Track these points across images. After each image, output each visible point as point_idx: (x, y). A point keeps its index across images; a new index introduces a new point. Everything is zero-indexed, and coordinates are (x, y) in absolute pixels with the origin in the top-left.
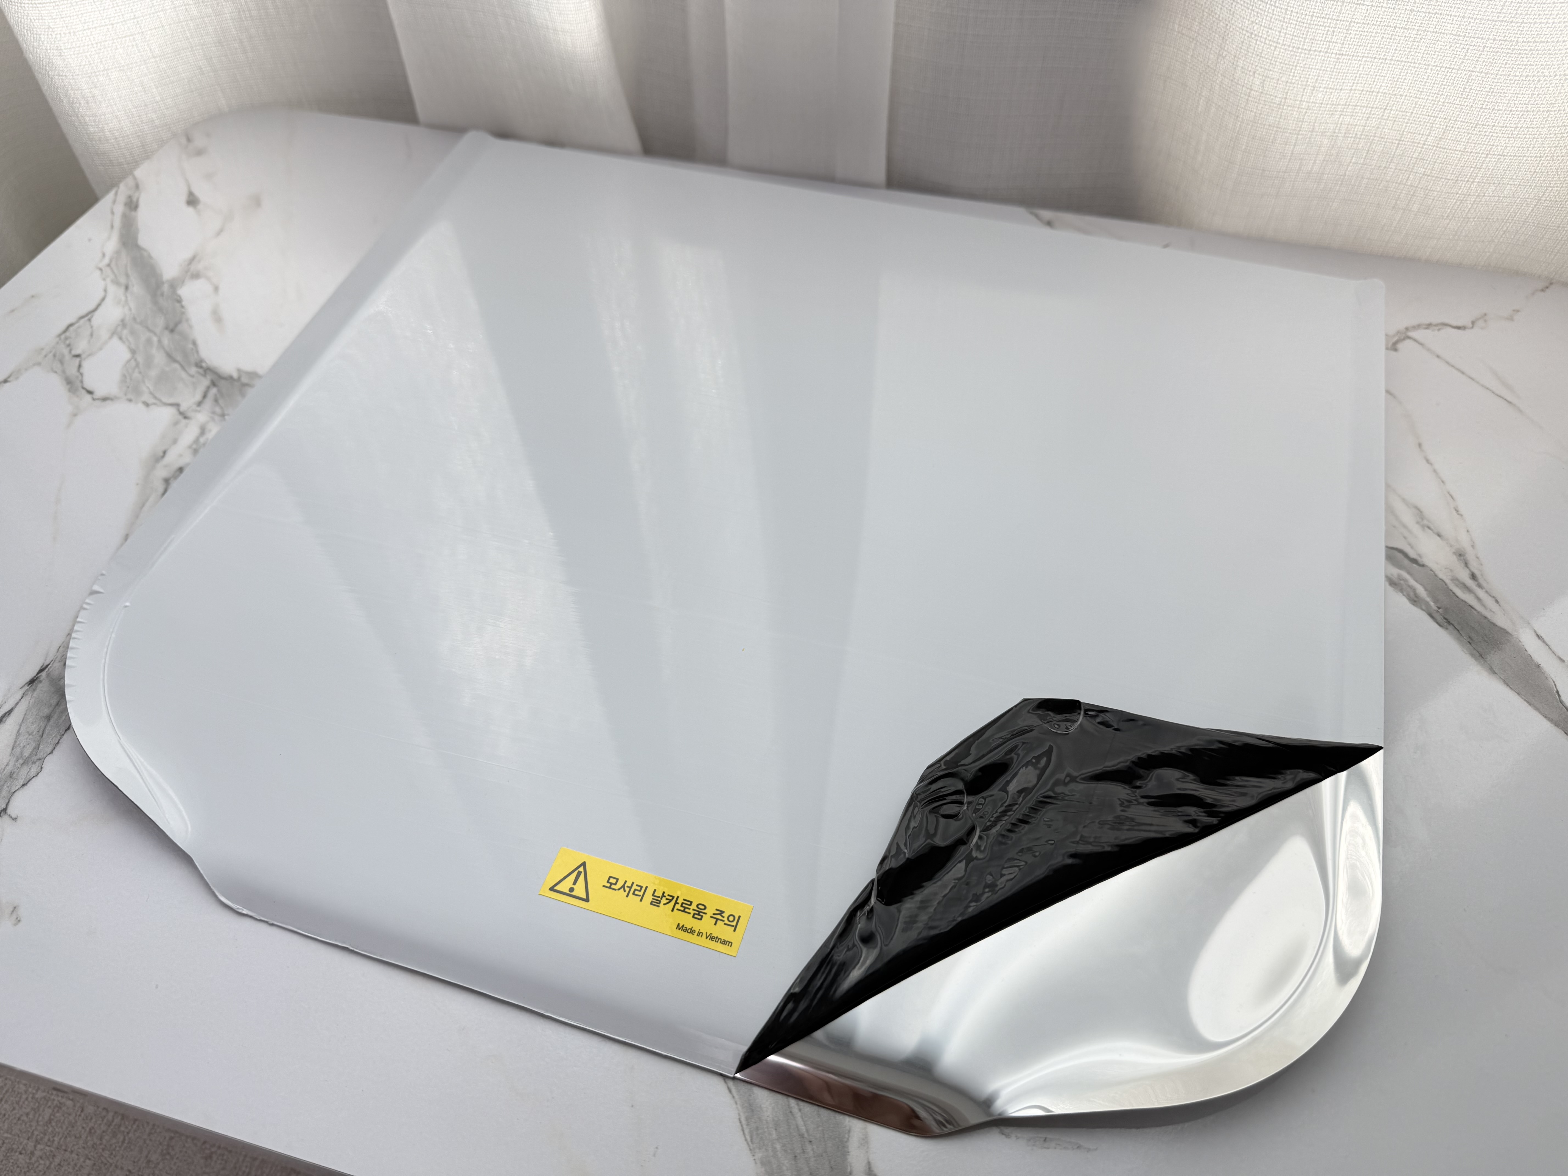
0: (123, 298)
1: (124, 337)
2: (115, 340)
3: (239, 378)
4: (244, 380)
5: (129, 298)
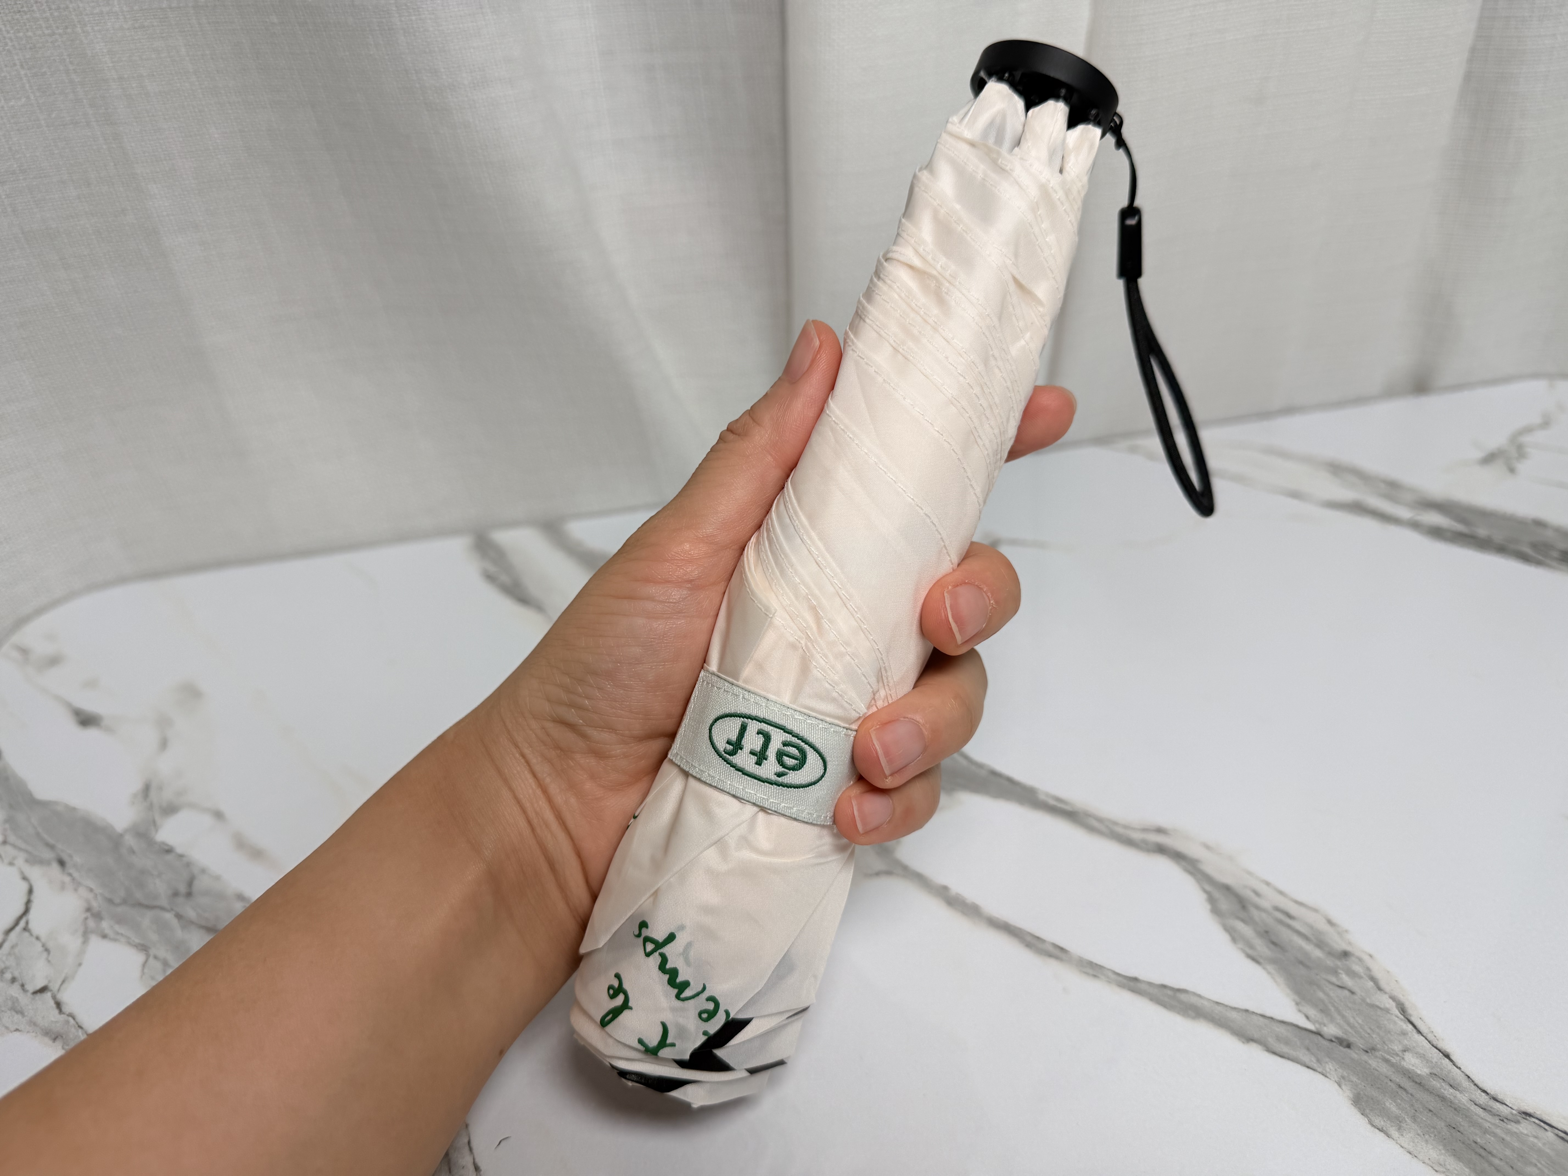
0: (67, 879)
1: (108, 931)
2: (95, 941)
5: (76, 875)
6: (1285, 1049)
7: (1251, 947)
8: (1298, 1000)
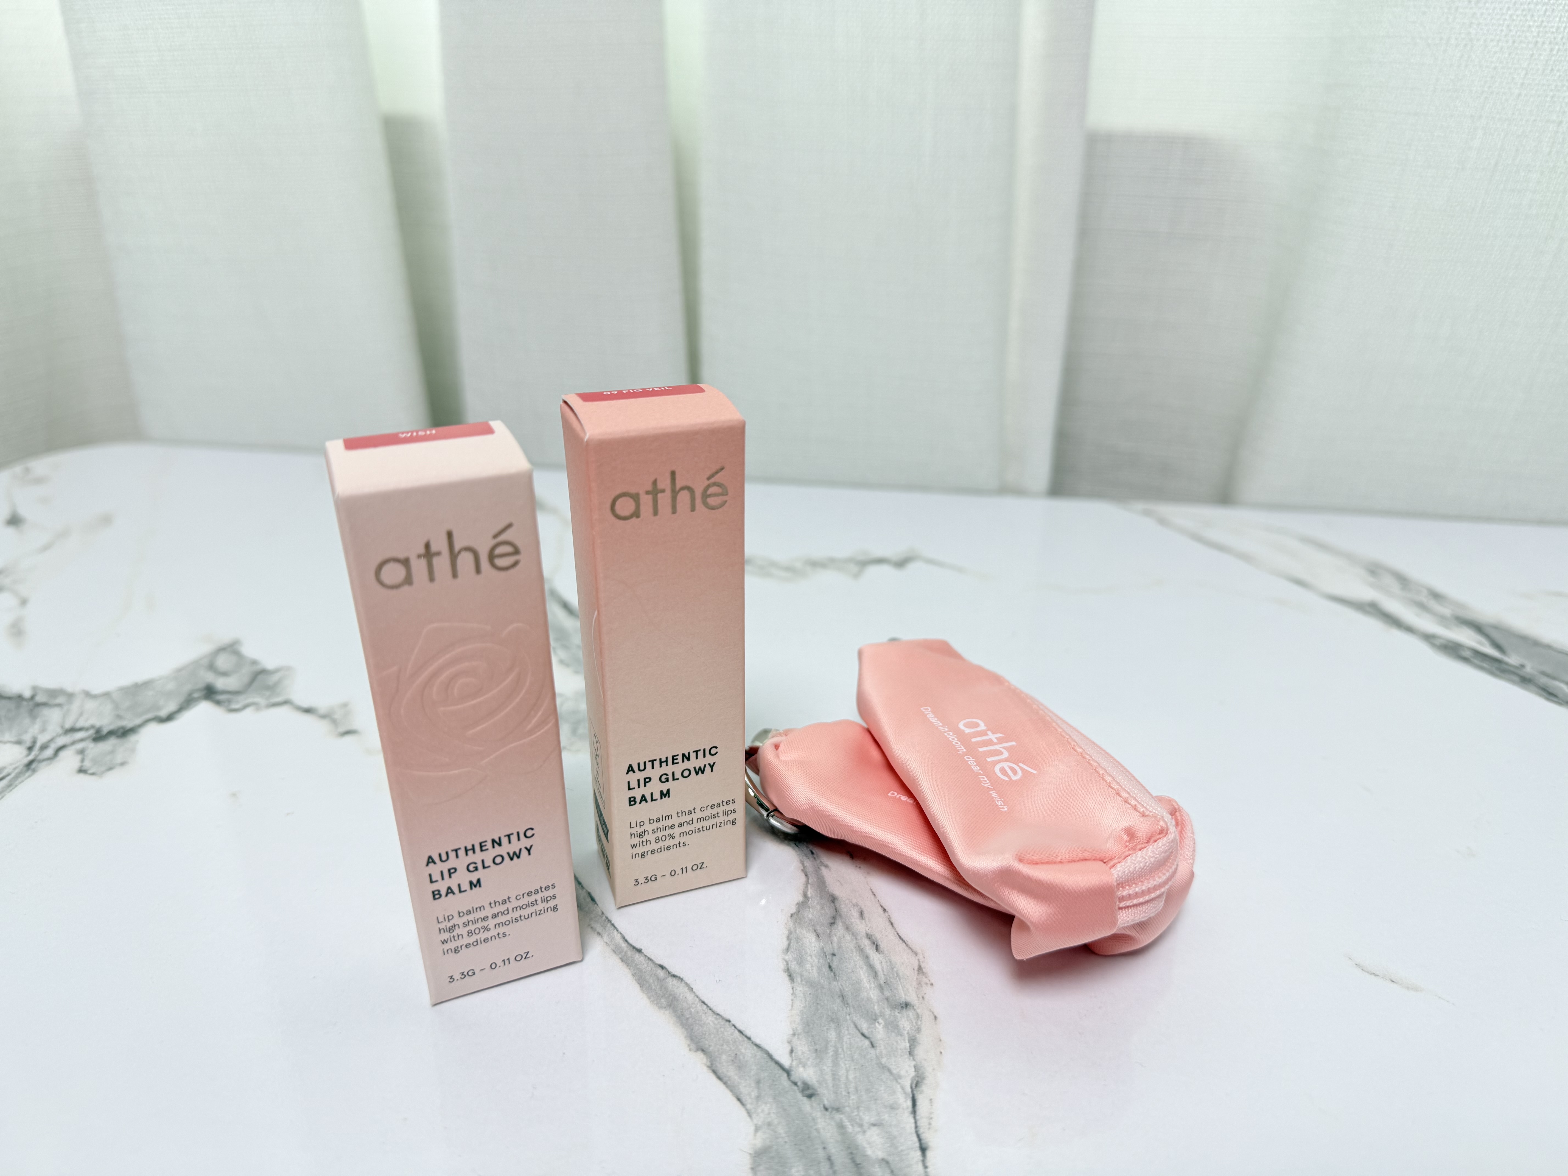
3: (32, 698)
4: (39, 699)
6: (731, 1072)
7: (801, 961)
8: (800, 1029)
